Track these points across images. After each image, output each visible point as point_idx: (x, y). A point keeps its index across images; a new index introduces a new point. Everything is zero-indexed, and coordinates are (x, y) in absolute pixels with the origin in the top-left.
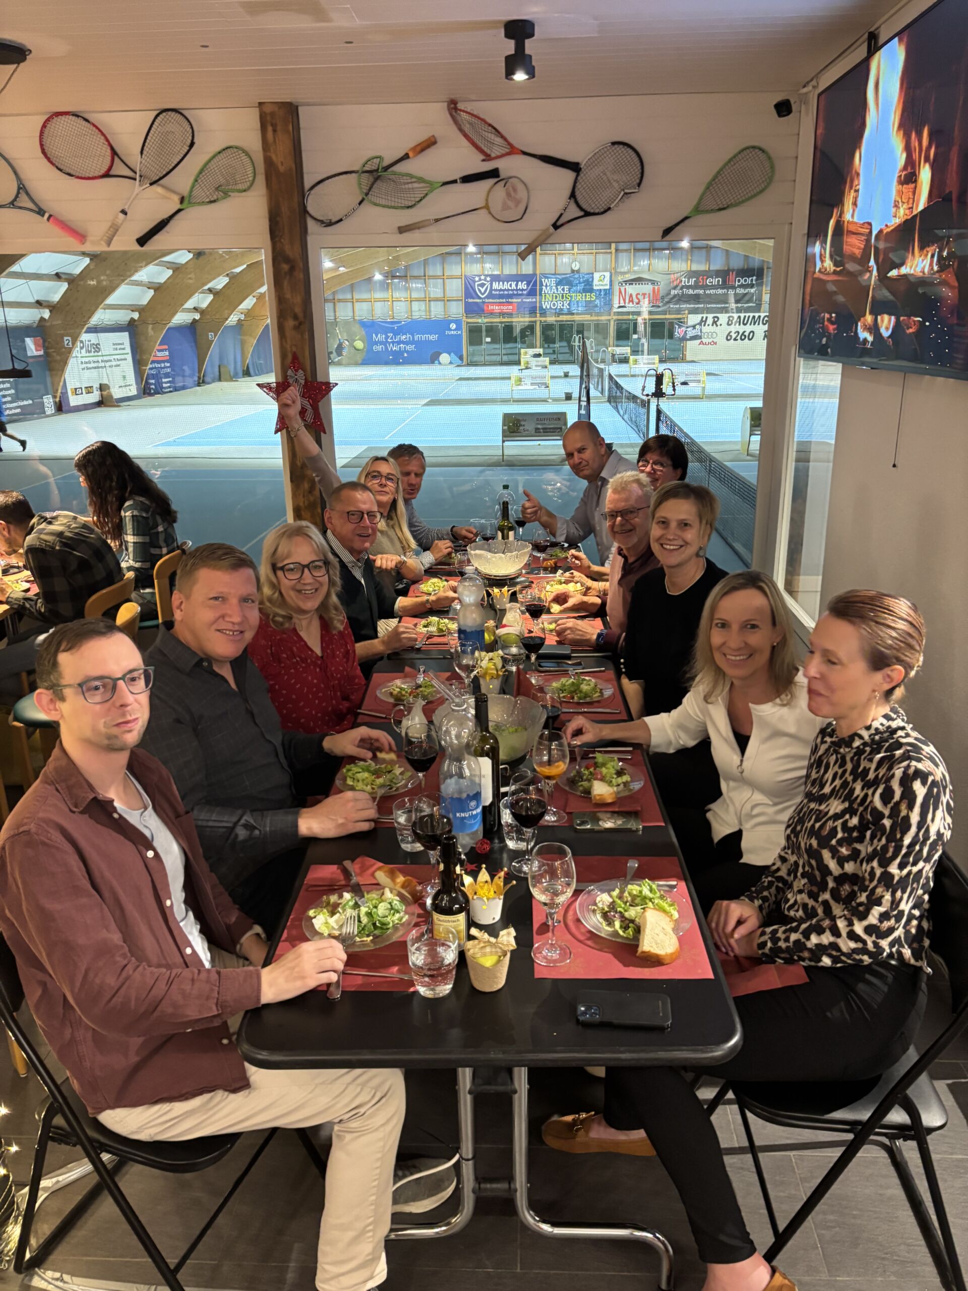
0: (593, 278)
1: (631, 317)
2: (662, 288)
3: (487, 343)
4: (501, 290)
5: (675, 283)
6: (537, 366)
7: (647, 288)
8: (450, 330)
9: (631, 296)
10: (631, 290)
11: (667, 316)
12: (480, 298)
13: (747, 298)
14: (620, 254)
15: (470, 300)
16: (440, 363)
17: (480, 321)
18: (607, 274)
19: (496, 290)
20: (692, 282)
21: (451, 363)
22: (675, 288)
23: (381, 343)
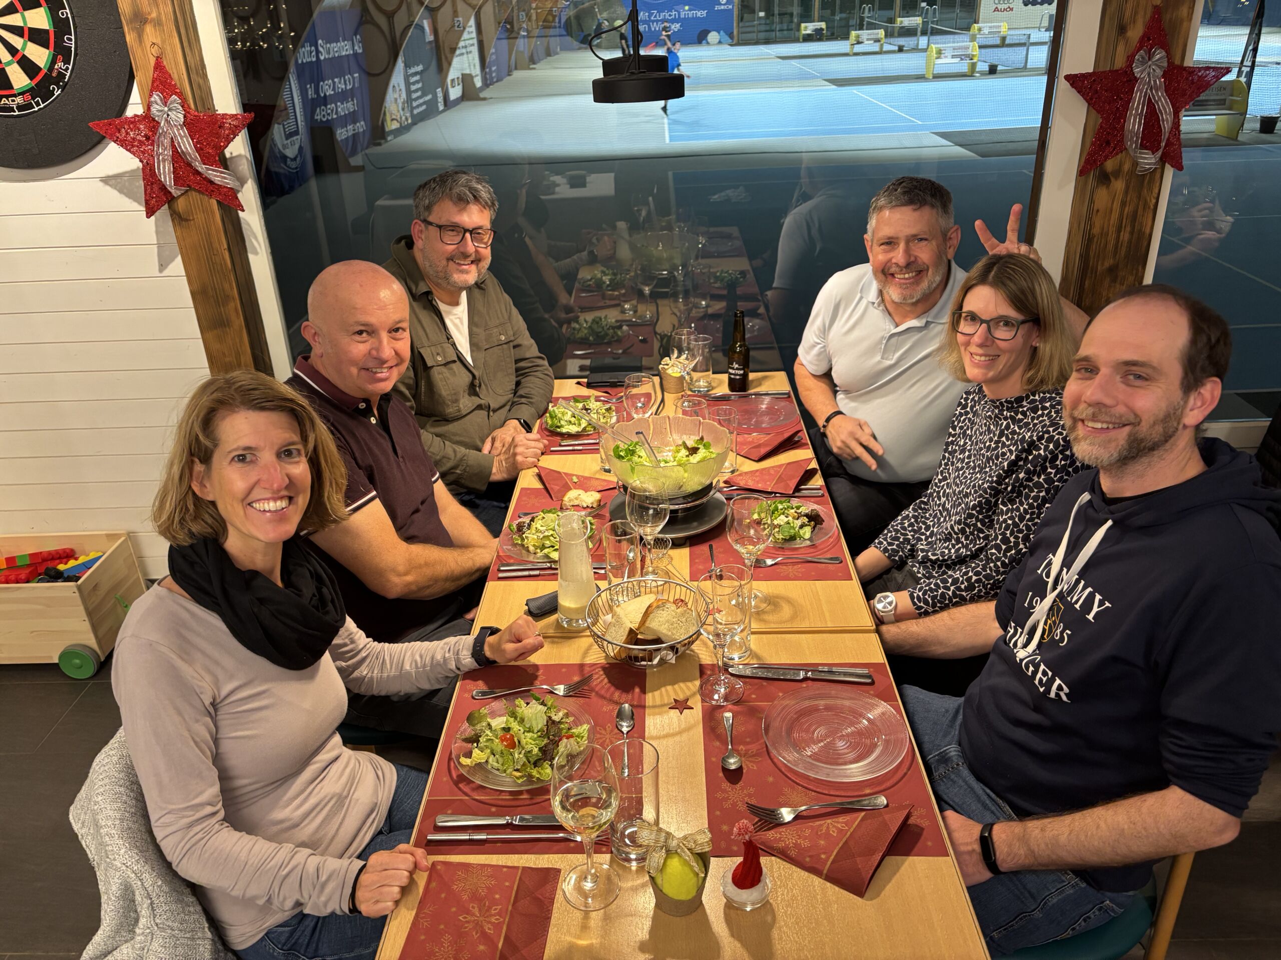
3: (761, 18)
6: (868, 40)
8: (720, 4)
16: (708, 43)
21: (720, 42)
23: (644, 22)
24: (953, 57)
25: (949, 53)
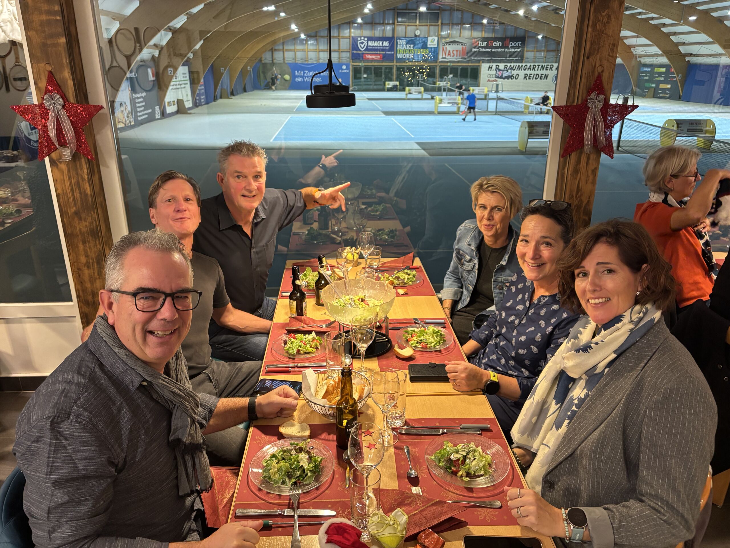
0: (427, 40)
1: (449, 64)
2: (467, 47)
3: (365, 78)
4: (373, 46)
5: (475, 45)
7: (459, 47)
9: (449, 52)
10: (449, 48)
11: (470, 64)
12: (360, 50)
13: (516, 54)
14: (444, 27)
15: (355, 52)
17: (360, 64)
18: (436, 38)
19: (370, 46)
20: (485, 44)
22: (475, 48)
23: (301, 77)
24: (449, 103)
25: (446, 101)
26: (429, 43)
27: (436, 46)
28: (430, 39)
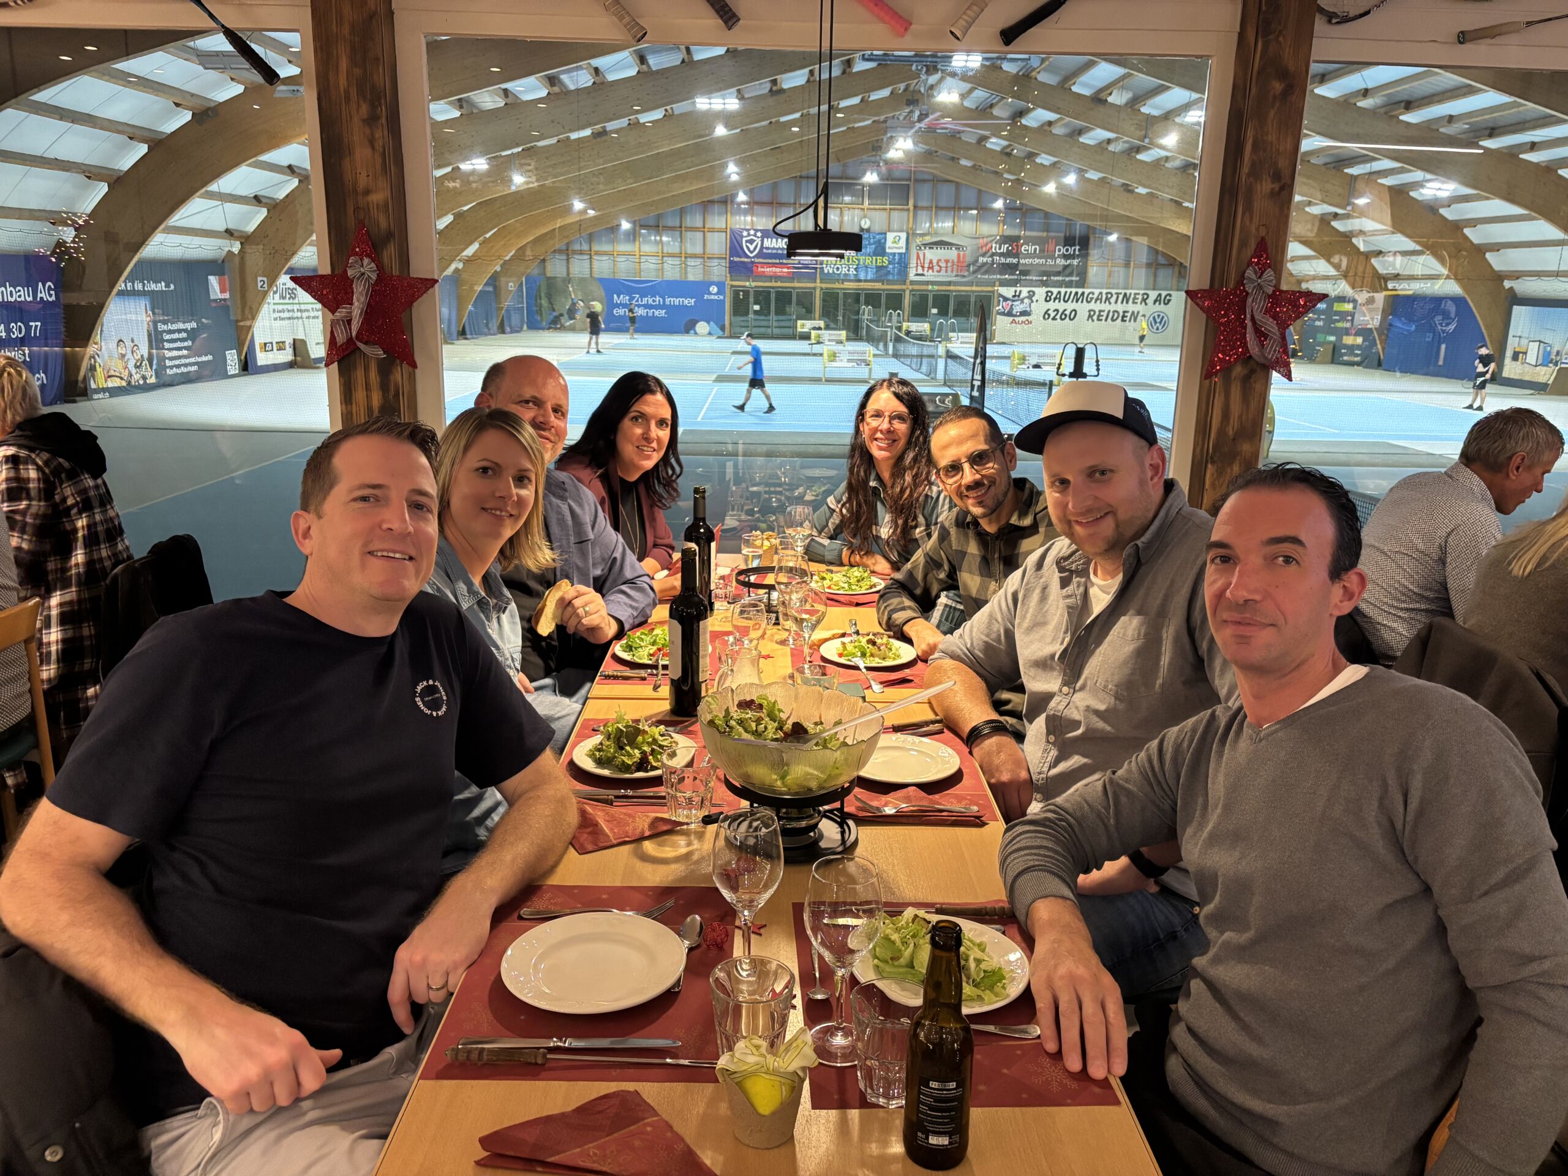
0: (885, 239)
1: (930, 287)
2: (968, 255)
3: (756, 312)
4: (774, 248)
5: (984, 249)
6: (830, 340)
7: (952, 254)
8: (710, 294)
9: (931, 262)
10: (931, 255)
11: (974, 288)
12: (748, 257)
13: (1068, 271)
14: (919, 212)
15: (736, 259)
16: (696, 333)
17: (747, 284)
19: (767, 248)
20: (1004, 248)
21: (710, 334)
22: (983, 255)
24: (849, 361)
25: (845, 357)
26: (889, 244)
27: (903, 251)
28: (890, 236)
